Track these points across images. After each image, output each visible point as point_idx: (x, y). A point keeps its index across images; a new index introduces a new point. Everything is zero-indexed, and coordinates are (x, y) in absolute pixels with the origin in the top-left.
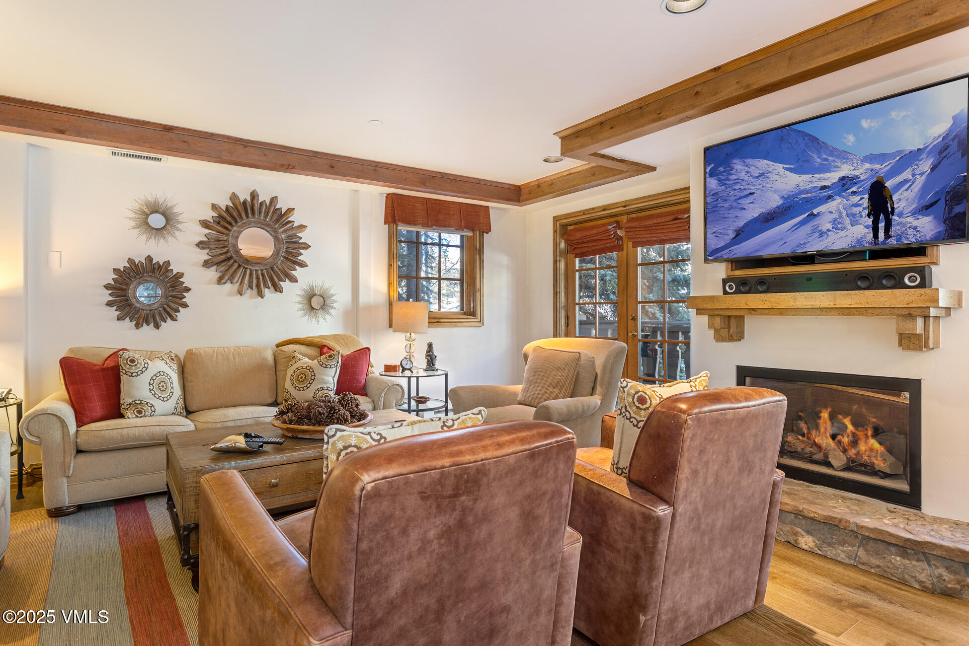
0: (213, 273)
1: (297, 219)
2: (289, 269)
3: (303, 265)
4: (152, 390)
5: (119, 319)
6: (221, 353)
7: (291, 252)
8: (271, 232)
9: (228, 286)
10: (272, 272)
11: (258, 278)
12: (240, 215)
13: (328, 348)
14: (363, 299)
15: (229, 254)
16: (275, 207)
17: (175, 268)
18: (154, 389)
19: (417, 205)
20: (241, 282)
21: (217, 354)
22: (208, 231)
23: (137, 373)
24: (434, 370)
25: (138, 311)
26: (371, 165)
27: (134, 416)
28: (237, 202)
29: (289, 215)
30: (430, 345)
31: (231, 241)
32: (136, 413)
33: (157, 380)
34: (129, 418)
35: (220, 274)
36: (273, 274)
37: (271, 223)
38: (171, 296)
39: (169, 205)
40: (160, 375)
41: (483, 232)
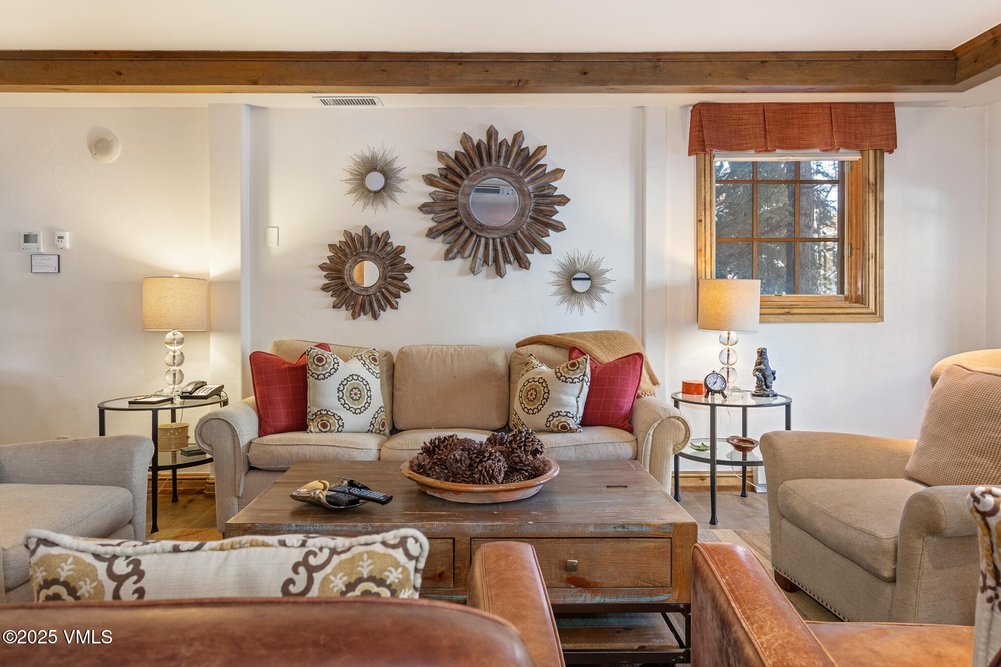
0: (439, 246)
1: (550, 161)
2: (539, 235)
3: (559, 228)
4: (342, 398)
5: (334, 307)
6: (437, 354)
7: (542, 211)
8: (513, 183)
9: (458, 261)
10: (514, 240)
11: (495, 250)
12: (473, 163)
13: (580, 351)
14: (651, 276)
15: (459, 218)
16: (520, 146)
17: (396, 241)
18: (344, 397)
19: (745, 117)
20: (474, 257)
21: (432, 354)
22: (433, 189)
23: (324, 375)
24: (768, 396)
25: (355, 296)
26: (649, 60)
27: (317, 430)
28: (469, 145)
29: (539, 157)
30: (762, 353)
31: (461, 200)
32: (320, 427)
33: (349, 386)
34: (312, 432)
35: (447, 246)
36: (516, 243)
37: (514, 171)
38: (390, 277)
39: (388, 160)
40: (353, 379)
41: (882, 152)
